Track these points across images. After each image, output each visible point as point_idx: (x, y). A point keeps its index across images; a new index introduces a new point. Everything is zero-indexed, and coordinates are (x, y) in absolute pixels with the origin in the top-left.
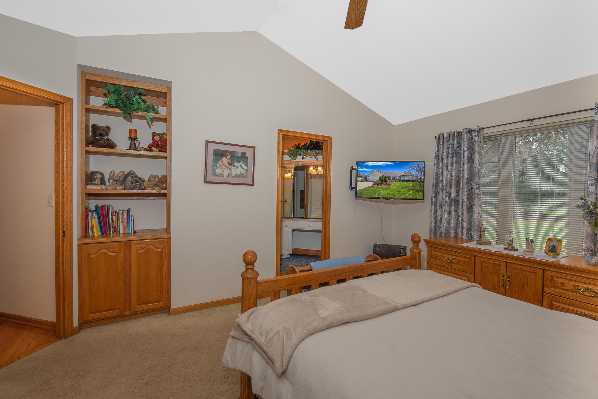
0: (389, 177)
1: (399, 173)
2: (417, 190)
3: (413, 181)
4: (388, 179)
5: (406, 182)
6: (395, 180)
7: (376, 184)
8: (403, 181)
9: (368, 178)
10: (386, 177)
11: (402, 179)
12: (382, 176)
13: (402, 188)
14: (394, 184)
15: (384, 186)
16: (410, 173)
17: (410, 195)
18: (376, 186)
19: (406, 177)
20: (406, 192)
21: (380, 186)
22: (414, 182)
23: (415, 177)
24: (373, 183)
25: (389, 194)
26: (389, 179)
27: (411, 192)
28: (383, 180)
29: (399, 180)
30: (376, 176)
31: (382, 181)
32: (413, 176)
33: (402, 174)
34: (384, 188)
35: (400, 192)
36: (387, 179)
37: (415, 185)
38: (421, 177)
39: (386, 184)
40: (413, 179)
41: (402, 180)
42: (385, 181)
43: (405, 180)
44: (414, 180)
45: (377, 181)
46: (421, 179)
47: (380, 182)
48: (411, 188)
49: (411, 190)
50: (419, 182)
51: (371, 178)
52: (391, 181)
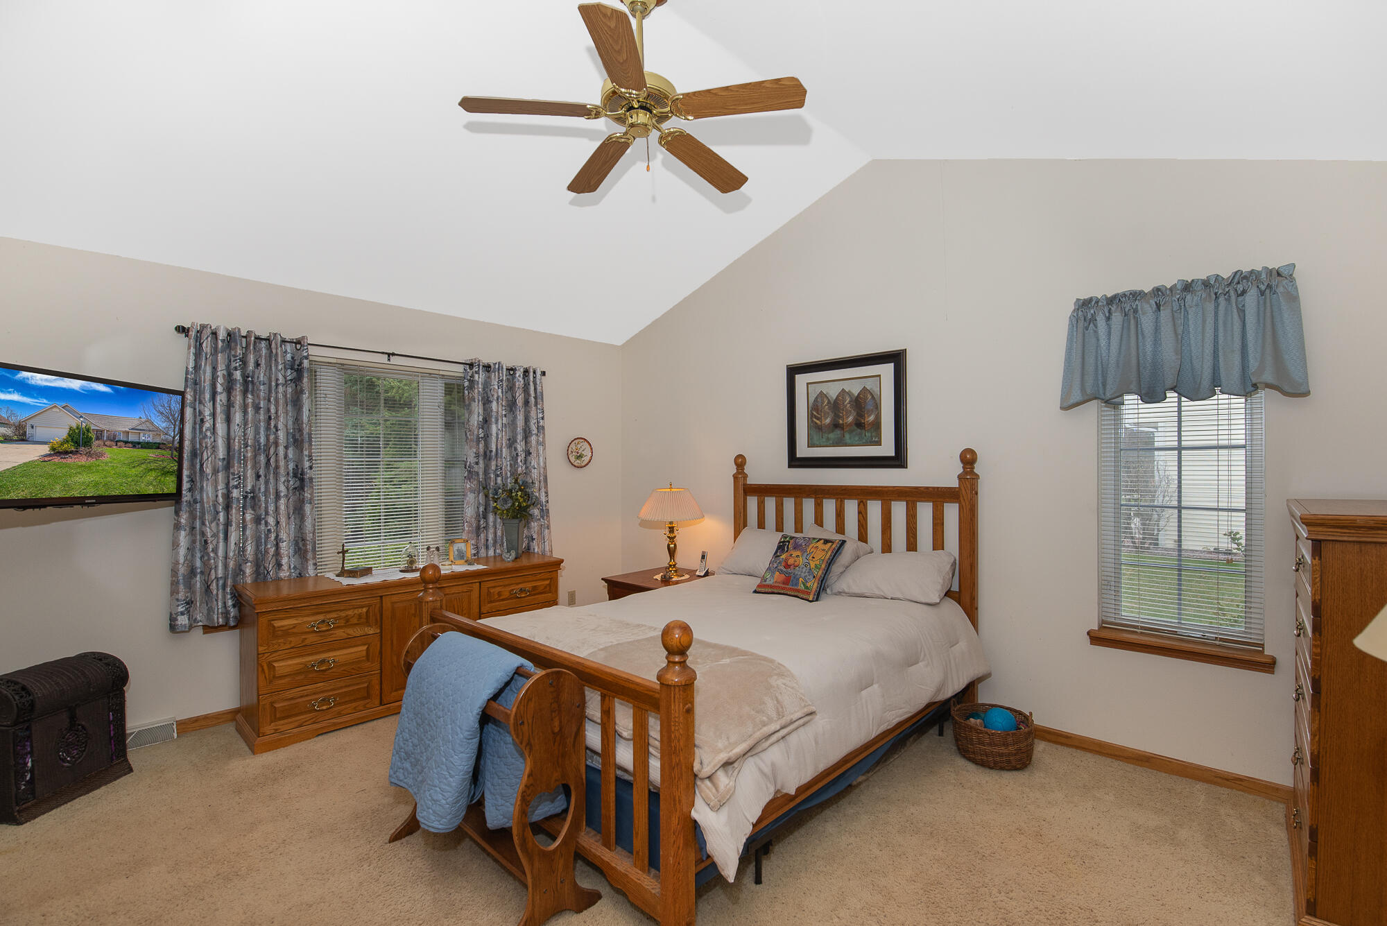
0: (97, 431)
1: (125, 420)
2: (166, 470)
3: (158, 446)
4: (94, 437)
5: (142, 448)
6: (115, 440)
7: (57, 452)
8: (135, 445)
9: (29, 431)
10: (88, 430)
11: (132, 438)
12: (77, 428)
13: (132, 465)
14: (114, 456)
15: (82, 461)
16: (152, 424)
17: (150, 484)
18: (57, 459)
19: (142, 435)
20: (142, 477)
21: (70, 460)
22: (158, 448)
23: (163, 437)
24: (45, 449)
25: (97, 484)
26: (97, 438)
27: (151, 476)
28: (80, 441)
29: (126, 442)
30: (58, 426)
31: (77, 443)
32: (157, 431)
33: (131, 427)
34: (82, 466)
35: (126, 476)
36: (91, 438)
37: (162, 458)
38: (174, 437)
39: (89, 455)
40: (158, 440)
41: (132, 443)
42: (87, 442)
43: (139, 443)
44: (159, 444)
45: (62, 444)
46: (173, 441)
47: (70, 447)
48: (153, 466)
49: (151, 470)
50: (170, 448)
51: (40, 433)
52: (105, 445)
